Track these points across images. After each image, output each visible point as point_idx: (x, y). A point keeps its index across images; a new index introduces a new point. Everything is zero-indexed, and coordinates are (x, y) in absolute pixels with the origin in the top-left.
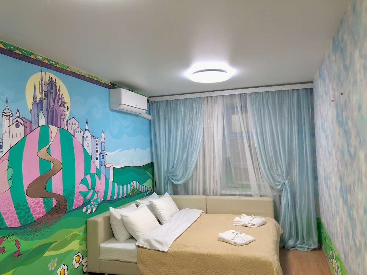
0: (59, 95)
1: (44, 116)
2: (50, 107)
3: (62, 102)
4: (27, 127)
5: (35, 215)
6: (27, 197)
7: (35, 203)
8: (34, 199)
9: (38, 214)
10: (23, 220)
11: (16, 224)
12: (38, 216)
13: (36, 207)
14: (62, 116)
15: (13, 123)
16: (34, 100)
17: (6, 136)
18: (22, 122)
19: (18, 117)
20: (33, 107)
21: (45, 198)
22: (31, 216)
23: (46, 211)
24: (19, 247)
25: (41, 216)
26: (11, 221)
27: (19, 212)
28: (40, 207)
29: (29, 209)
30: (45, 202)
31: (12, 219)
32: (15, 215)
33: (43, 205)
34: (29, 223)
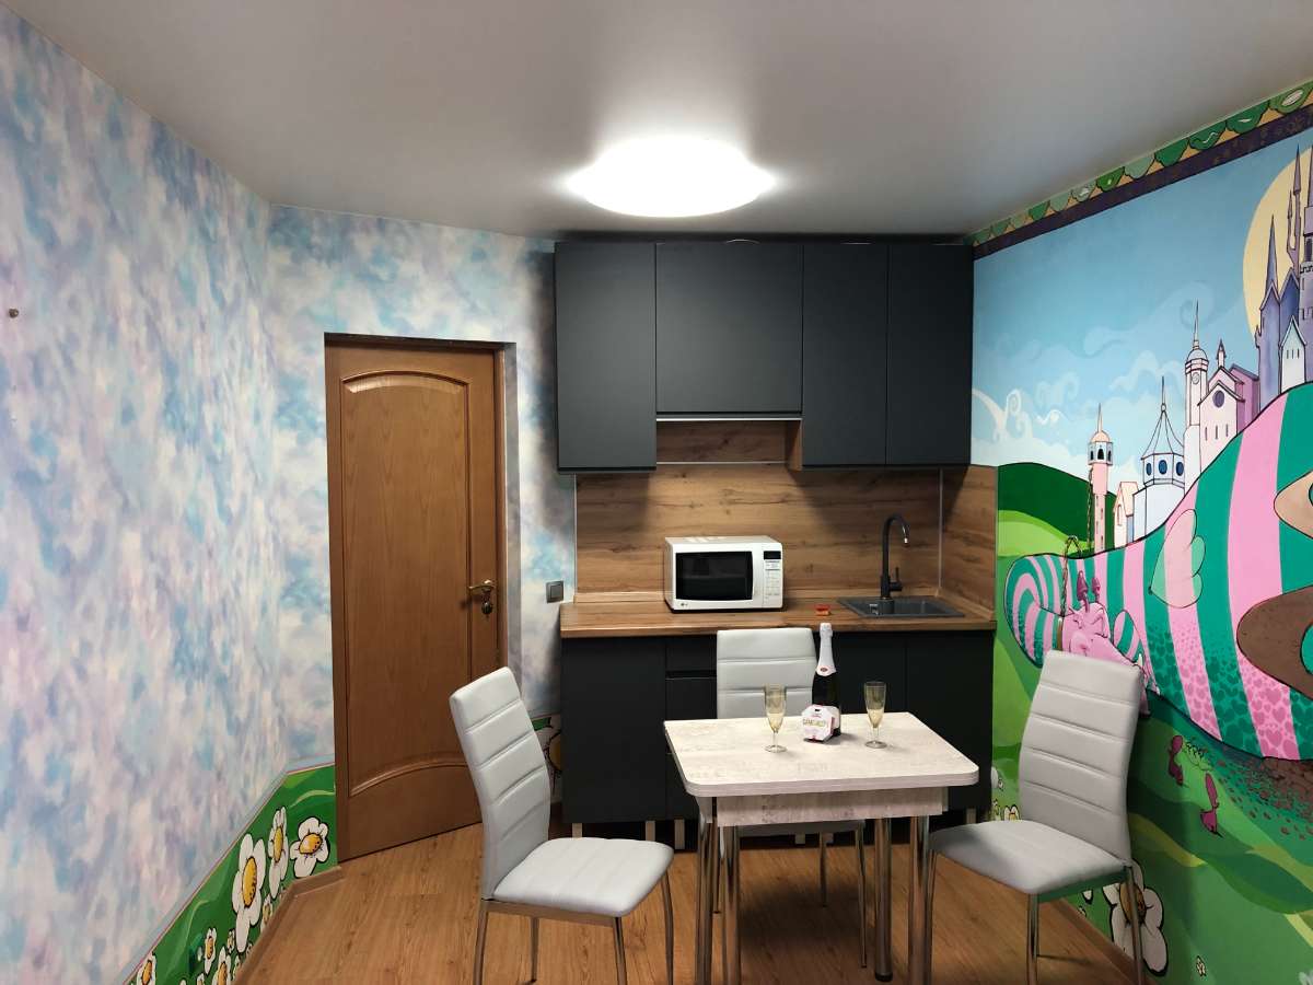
1: (1304, 345)
4: (1243, 401)
5: (1262, 733)
6: (1240, 656)
7: (1262, 689)
8: (1260, 675)
9: (1276, 738)
10: (1226, 725)
11: (1208, 722)
12: (1271, 746)
13: (1268, 708)
15: (1208, 393)
16: (1267, 289)
17: (1192, 435)
18: (1230, 384)
19: (1221, 368)
20: (1262, 320)
21: (1298, 691)
22: (1252, 729)
23: (1299, 749)
24: (1216, 806)
25: (1281, 753)
26: (1198, 705)
27: (1217, 687)
28: (1279, 715)
29: (1244, 697)
30: (1296, 712)
31: (1199, 699)
32: (1209, 694)
33: (1290, 719)
34: (1243, 748)
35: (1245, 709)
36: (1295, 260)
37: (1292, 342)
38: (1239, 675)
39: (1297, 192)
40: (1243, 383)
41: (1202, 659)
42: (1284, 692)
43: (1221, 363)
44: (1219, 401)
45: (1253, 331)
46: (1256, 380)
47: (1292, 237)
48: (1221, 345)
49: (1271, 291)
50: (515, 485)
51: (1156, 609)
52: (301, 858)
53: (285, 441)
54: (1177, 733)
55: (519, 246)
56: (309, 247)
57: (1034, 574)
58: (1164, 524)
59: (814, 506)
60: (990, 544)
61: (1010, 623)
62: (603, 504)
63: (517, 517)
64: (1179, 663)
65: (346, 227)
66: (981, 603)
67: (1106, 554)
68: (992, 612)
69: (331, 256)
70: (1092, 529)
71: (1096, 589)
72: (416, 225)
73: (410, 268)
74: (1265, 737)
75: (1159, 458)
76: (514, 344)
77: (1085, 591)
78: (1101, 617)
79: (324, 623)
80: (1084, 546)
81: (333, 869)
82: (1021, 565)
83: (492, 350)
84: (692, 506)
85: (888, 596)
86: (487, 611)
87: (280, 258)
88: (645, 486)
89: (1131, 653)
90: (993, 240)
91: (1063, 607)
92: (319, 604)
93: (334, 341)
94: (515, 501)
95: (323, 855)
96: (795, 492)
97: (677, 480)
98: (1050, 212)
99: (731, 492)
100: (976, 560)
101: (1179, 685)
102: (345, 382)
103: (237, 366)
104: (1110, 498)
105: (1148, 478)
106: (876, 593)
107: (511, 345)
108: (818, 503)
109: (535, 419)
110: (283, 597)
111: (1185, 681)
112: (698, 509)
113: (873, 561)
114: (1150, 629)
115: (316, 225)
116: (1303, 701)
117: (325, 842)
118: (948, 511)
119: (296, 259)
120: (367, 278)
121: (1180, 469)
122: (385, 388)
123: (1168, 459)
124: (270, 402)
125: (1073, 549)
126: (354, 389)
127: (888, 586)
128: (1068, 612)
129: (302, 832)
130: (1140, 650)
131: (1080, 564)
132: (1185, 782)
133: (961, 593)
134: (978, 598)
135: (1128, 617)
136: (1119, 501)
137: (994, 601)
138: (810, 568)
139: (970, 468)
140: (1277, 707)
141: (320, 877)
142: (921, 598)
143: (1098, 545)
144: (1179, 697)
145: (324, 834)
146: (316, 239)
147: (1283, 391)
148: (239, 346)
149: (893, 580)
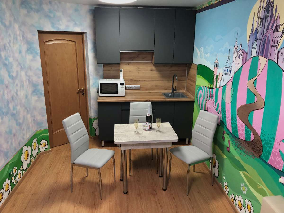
0: (275, 17)
1: (257, 47)
2: (263, 35)
3: (277, 25)
4: (244, 58)
5: (239, 133)
6: (237, 116)
7: (240, 124)
8: (240, 121)
9: (242, 135)
10: (233, 130)
11: (230, 129)
12: (240, 136)
13: (241, 128)
14: (274, 44)
15: (238, 55)
16: (251, 31)
17: (234, 64)
18: (242, 53)
19: (241, 49)
20: (250, 39)
21: (247, 126)
22: (237, 132)
23: (245, 138)
24: (230, 146)
25: (242, 138)
26: (229, 125)
27: (232, 122)
28: (243, 130)
29: (237, 125)
30: (246, 130)
31: (229, 124)
32: (231, 123)
33: (244, 131)
34: (236, 136)
35: (236, 128)
36: (258, 25)
37: (255, 46)
38: (236, 120)
39: (260, 7)
40: (244, 54)
41: (231, 116)
42: (244, 126)
43: (241, 48)
44: (239, 57)
45: (248, 41)
46: (247, 53)
47: (258, 18)
48: (241, 44)
49: (252, 32)
50: (88, 66)
51: (223, 102)
52: (41, 148)
53: (29, 57)
54: (225, 130)
55: (87, 8)
56: (32, 9)
57: (203, 91)
58: (227, 84)
59: (158, 72)
60: (195, 82)
61: (197, 100)
62: (109, 70)
63: (89, 74)
64: (226, 115)
65: (41, 4)
66: (192, 95)
67: (216, 89)
68: (194, 97)
69: (38, 11)
70: (213, 83)
71: (213, 96)
72: (59, 2)
73: (58, 14)
74: (240, 134)
75: (227, 68)
76: (86, 32)
77: (211, 96)
78: (213, 102)
79: (43, 98)
80: (212, 86)
81: (49, 150)
82: (200, 88)
83: (82, 34)
84: (130, 71)
85: (173, 92)
86: (83, 94)
87: (24, 11)
88: (119, 66)
89: (218, 111)
90: (200, 9)
91: (207, 99)
92: (41, 94)
93: (40, 32)
94: (88, 70)
95: (47, 147)
96: (154, 68)
97: (126, 65)
98: (212, 4)
99: (139, 68)
100: (192, 85)
101: (226, 120)
102: (45, 42)
103: (12, 41)
104: (217, 76)
105: (225, 73)
106: (171, 91)
107: (86, 33)
108: (159, 71)
109: (93, 50)
110: (32, 93)
111: (227, 120)
112: (131, 72)
113: (170, 84)
114: (222, 107)
115: (33, 3)
116: (247, 128)
117: (47, 145)
118: (188, 74)
119: (28, 12)
120: (47, 16)
121: (231, 72)
122: (55, 43)
123: (229, 69)
124: (24, 48)
125: (210, 86)
126: (48, 44)
127: (173, 90)
128: (208, 100)
129: (41, 142)
130: (220, 111)
131: (211, 89)
132: (225, 141)
133: (189, 92)
134: (192, 94)
135: (218, 103)
136: (219, 77)
137: (194, 95)
138: (157, 86)
139: (192, 64)
140: (242, 128)
141: (46, 152)
142: (180, 93)
143: (214, 86)
144: (226, 122)
145: (47, 143)
146: (33, 7)
147: (252, 57)
148: (12, 36)
149: (175, 88)
